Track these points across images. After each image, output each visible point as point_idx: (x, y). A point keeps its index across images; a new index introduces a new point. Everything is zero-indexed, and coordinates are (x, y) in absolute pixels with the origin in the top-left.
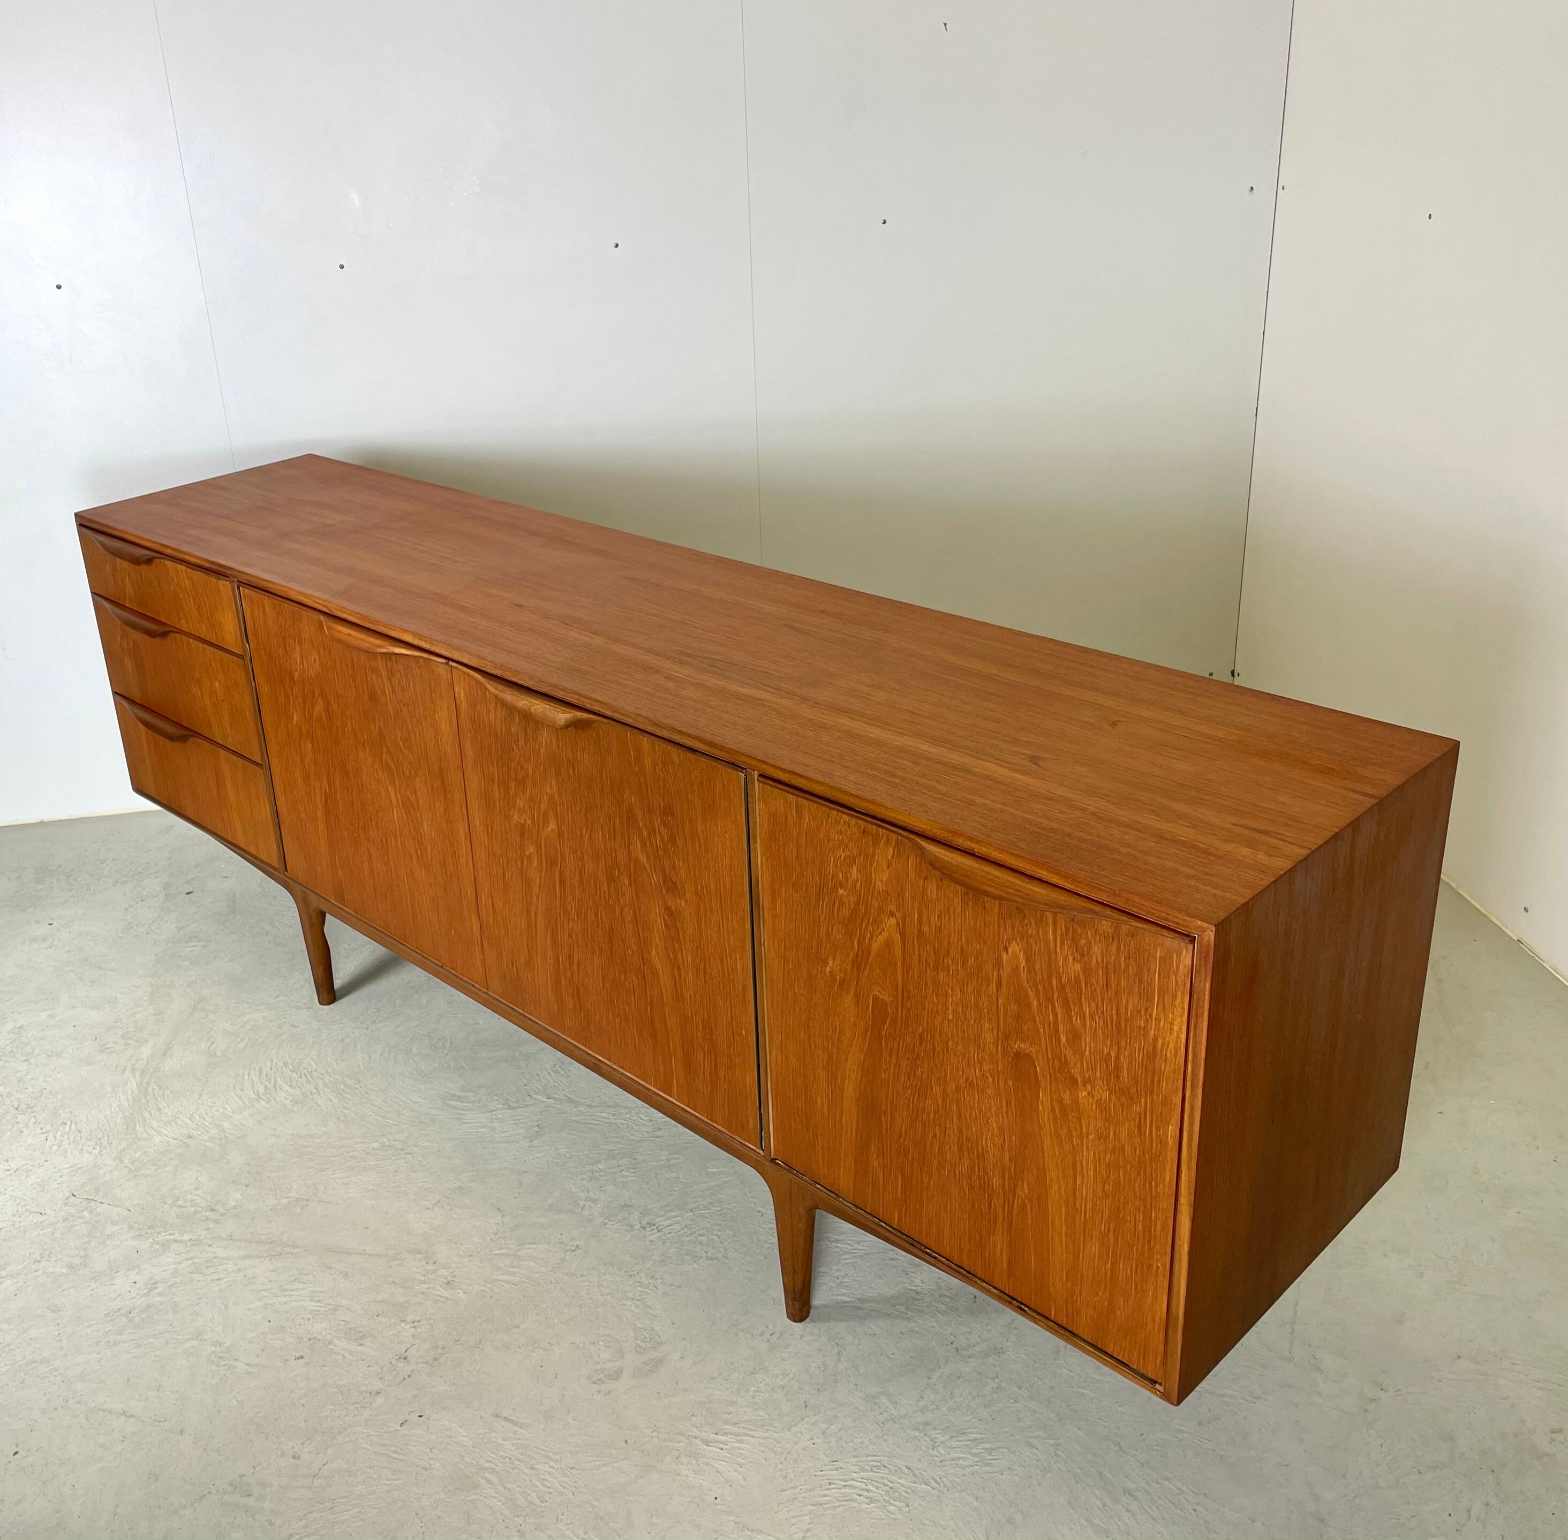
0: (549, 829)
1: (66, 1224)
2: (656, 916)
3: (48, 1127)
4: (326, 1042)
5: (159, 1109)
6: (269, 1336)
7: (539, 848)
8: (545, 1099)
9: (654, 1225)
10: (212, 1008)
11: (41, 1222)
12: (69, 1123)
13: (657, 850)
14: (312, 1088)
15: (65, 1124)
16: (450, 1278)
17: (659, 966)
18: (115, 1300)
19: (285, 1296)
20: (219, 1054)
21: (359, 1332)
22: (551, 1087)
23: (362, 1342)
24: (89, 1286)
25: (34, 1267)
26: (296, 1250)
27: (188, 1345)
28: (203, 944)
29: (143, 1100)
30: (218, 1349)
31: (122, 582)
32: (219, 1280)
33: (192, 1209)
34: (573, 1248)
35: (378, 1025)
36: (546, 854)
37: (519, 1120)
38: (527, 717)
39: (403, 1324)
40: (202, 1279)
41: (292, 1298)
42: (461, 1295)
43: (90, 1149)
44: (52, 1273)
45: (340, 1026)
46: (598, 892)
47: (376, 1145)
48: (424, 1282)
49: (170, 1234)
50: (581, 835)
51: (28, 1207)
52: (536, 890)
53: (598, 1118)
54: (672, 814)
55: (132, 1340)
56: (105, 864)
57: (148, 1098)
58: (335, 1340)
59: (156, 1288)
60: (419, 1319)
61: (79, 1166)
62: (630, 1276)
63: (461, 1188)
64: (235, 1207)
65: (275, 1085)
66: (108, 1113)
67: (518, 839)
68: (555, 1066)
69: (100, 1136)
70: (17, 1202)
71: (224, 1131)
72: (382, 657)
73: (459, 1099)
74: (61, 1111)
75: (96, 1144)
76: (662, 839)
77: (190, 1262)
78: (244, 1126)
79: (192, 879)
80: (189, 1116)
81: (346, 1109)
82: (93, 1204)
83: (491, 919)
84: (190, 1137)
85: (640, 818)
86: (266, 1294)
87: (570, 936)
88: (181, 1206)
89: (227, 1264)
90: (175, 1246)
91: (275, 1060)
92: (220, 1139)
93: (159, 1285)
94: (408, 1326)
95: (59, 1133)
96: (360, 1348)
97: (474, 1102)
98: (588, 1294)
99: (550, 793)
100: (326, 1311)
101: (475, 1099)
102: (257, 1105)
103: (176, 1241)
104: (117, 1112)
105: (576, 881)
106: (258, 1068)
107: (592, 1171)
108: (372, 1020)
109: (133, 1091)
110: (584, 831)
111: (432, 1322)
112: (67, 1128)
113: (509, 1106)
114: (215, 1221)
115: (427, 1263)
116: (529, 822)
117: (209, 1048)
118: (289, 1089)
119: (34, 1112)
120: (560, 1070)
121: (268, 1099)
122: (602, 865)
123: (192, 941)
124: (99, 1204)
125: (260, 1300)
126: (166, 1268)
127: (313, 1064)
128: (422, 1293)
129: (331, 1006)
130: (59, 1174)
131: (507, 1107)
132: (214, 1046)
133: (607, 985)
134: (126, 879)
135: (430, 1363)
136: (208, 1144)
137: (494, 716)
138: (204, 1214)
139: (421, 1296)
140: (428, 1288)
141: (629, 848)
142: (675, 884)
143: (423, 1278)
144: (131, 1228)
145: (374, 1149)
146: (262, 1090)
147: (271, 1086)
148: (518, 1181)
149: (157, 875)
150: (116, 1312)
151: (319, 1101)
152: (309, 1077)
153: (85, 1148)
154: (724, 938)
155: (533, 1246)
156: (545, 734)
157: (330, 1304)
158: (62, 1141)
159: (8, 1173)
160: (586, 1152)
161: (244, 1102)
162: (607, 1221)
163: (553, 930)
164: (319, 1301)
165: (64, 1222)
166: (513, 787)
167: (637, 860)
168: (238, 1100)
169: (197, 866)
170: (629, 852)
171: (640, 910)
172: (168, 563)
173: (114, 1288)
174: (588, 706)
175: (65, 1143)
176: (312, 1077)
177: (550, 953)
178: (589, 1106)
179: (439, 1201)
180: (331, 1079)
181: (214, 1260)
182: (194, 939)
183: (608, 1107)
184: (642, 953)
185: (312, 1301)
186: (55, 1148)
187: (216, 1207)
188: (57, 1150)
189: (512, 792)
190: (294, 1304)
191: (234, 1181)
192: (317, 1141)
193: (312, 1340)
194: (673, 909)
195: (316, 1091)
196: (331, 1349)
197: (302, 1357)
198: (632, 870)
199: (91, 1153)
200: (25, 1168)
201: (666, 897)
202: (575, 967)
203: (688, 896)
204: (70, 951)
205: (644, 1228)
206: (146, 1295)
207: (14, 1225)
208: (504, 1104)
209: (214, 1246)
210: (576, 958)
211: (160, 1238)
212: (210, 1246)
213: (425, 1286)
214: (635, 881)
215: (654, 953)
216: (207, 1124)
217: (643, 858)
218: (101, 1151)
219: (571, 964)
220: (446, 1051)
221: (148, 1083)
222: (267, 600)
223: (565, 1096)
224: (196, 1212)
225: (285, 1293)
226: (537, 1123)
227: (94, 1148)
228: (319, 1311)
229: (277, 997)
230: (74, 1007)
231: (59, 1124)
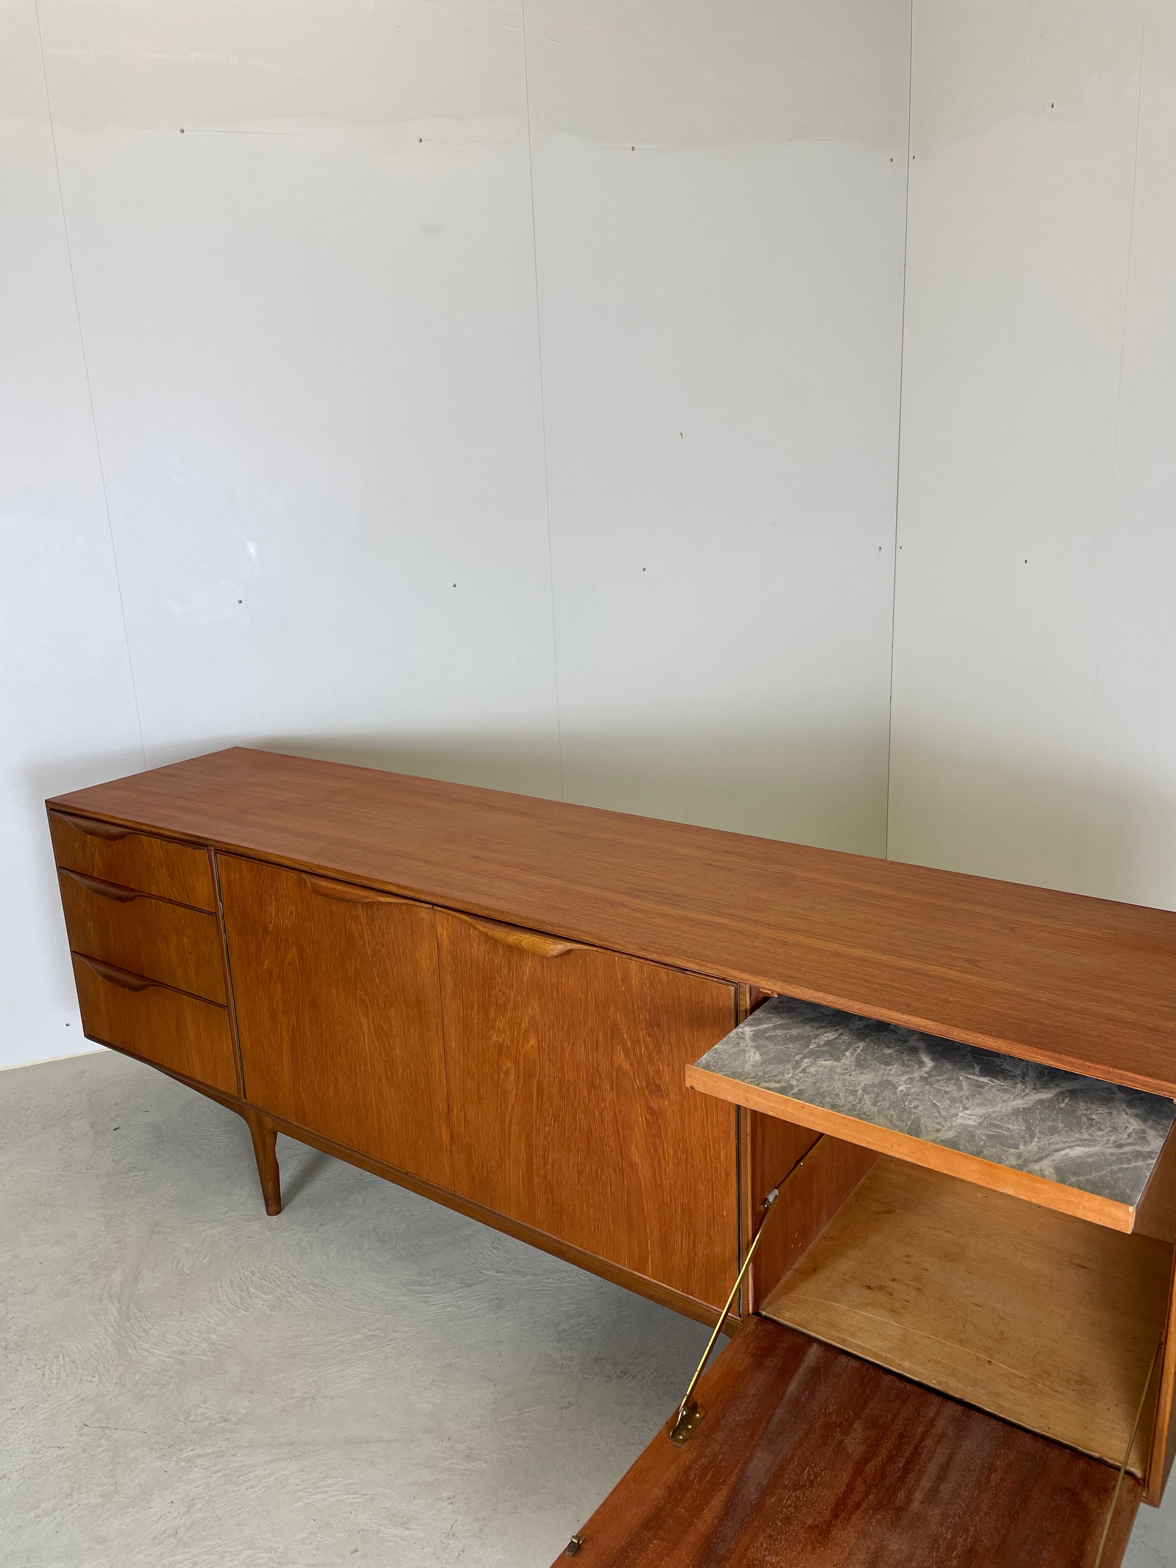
0: (529, 1046)
1: (86, 1454)
2: (638, 1116)
3: (42, 1363)
4: (284, 1248)
5: (145, 1331)
6: (319, 1535)
7: (516, 1062)
8: (495, 1274)
9: (628, 1373)
10: (169, 1230)
11: (62, 1456)
12: (61, 1355)
13: (642, 1058)
14: (283, 1291)
15: (58, 1357)
16: (467, 1451)
17: (638, 1159)
18: (157, 1522)
19: (321, 1493)
20: (188, 1272)
21: (403, 1517)
22: (496, 1262)
23: (407, 1526)
24: (128, 1513)
25: (68, 1501)
26: (317, 1448)
27: (244, 1555)
28: (143, 1173)
29: (128, 1325)
30: (273, 1555)
31: (92, 856)
32: (253, 1487)
33: (206, 1422)
34: (567, 1405)
35: (327, 1227)
36: (524, 1068)
37: (478, 1295)
38: (512, 949)
39: (440, 1502)
40: (236, 1489)
41: (329, 1494)
42: (484, 1465)
43: (90, 1378)
44: (87, 1505)
45: (292, 1232)
46: (577, 1098)
47: (359, 1336)
48: (445, 1459)
49: (192, 1450)
50: (562, 1049)
51: (43, 1443)
52: (512, 1100)
53: (546, 1285)
54: (659, 1025)
55: (187, 1559)
56: (30, 1111)
57: (131, 1321)
58: (382, 1528)
59: (194, 1505)
60: (453, 1494)
61: (83, 1396)
62: (625, 1422)
63: (449, 1365)
64: (246, 1415)
65: (249, 1294)
66: (97, 1341)
67: (495, 1057)
68: (493, 1242)
69: (95, 1363)
70: (32, 1439)
71: (214, 1344)
72: (362, 906)
73: (420, 1284)
74: (50, 1346)
75: (94, 1372)
76: (647, 1048)
77: (220, 1474)
78: (231, 1336)
79: (116, 1117)
80: (176, 1333)
81: (321, 1307)
82: (107, 1431)
83: (463, 1129)
84: (183, 1353)
85: (624, 1032)
86: (303, 1494)
87: (546, 1138)
88: (194, 1421)
89: (256, 1471)
90: (199, 1461)
91: (242, 1271)
92: (213, 1351)
93: (197, 1501)
94: (445, 1504)
95: (54, 1368)
96: (408, 1532)
97: (433, 1285)
98: (594, 1445)
99: (531, 1014)
100: (365, 1502)
101: (434, 1282)
102: (239, 1315)
103: (200, 1456)
104: (105, 1339)
105: (555, 1090)
106: (228, 1280)
107: (558, 1332)
108: (319, 1223)
109: (115, 1318)
110: (566, 1045)
111: (466, 1495)
112: (61, 1360)
113: (466, 1284)
114: (233, 1431)
115: (442, 1440)
116: (508, 1041)
117: (176, 1267)
118: (263, 1296)
119: (24, 1349)
120: (499, 1246)
121: (246, 1307)
122: (583, 1073)
123: (132, 1172)
124: (113, 1431)
125: (298, 1501)
126: (198, 1484)
127: (279, 1270)
128: (448, 1470)
129: (279, 1215)
130: (66, 1406)
131: (464, 1285)
132: (181, 1265)
133: (583, 1180)
134: (52, 1123)
135: (478, 1535)
136: (202, 1357)
137: (477, 951)
138: (218, 1425)
139: (447, 1472)
140: (451, 1464)
141: (612, 1057)
142: (658, 1087)
143: (443, 1455)
144: (152, 1449)
145: (359, 1340)
146: (238, 1300)
147: (245, 1295)
148: (497, 1351)
149: (82, 1116)
150: (162, 1534)
151: (294, 1303)
152: (278, 1282)
153: (84, 1378)
154: (708, 1131)
155: (531, 1409)
156: (529, 963)
157: (366, 1494)
158: (60, 1374)
159: (15, 1411)
160: (547, 1316)
161: (224, 1314)
162: (586, 1376)
163: (528, 1135)
164: (355, 1493)
165: (84, 1453)
166: (493, 1011)
167: (620, 1068)
168: (219, 1313)
169: (116, 1104)
170: (612, 1062)
171: (620, 1112)
172: (143, 838)
173: (152, 1511)
174: (577, 938)
175: (63, 1374)
176: (281, 1282)
177: (523, 1154)
178: (535, 1275)
179: (434, 1380)
180: (299, 1281)
181: (242, 1469)
182: (133, 1170)
183: (551, 1273)
184: (621, 1149)
185: (349, 1494)
186: (54, 1381)
187: (229, 1417)
188: (57, 1383)
189: (492, 1015)
190: (332, 1499)
191: (238, 1390)
192: (303, 1340)
193: (361, 1533)
194: (656, 1108)
195: (288, 1294)
196: (381, 1538)
197: (356, 1551)
198: (614, 1078)
199: (91, 1382)
200: (30, 1404)
201: (649, 1098)
202: (549, 1167)
203: (672, 1096)
204: (17, 1194)
205: (620, 1377)
206: (186, 1513)
207: (35, 1462)
208: (461, 1284)
209: (238, 1455)
210: (550, 1158)
211: (184, 1455)
212: (234, 1456)
213: (448, 1462)
214: (617, 1086)
215: (633, 1148)
216: (196, 1339)
217: (626, 1066)
218: (100, 1378)
219: (545, 1163)
220: (394, 1243)
221: (128, 1308)
222: (244, 865)
223: (511, 1268)
224: (211, 1424)
225: (319, 1490)
226: (495, 1296)
227: (94, 1377)
228: (358, 1503)
229: (227, 1212)
230: (36, 1245)
231: (51, 1358)
